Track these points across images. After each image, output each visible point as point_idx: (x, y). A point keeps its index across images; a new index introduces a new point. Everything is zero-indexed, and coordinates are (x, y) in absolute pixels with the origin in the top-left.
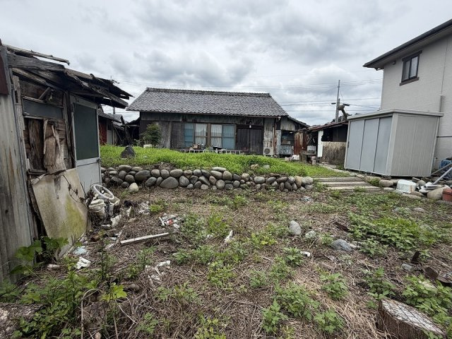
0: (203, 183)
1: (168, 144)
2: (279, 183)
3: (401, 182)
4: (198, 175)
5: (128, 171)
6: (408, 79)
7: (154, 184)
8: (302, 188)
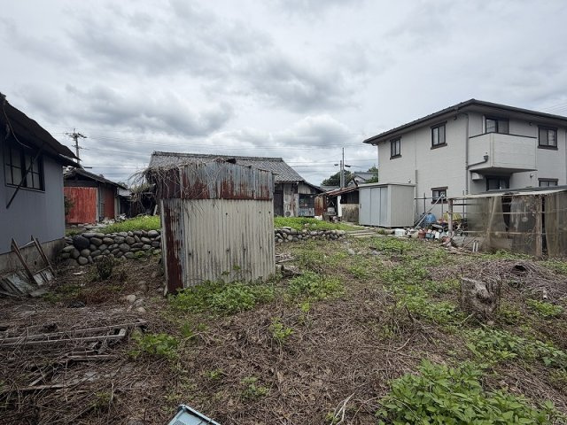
0: (279, 237)
2: (326, 234)
3: (397, 230)
4: (276, 232)
6: (395, 156)
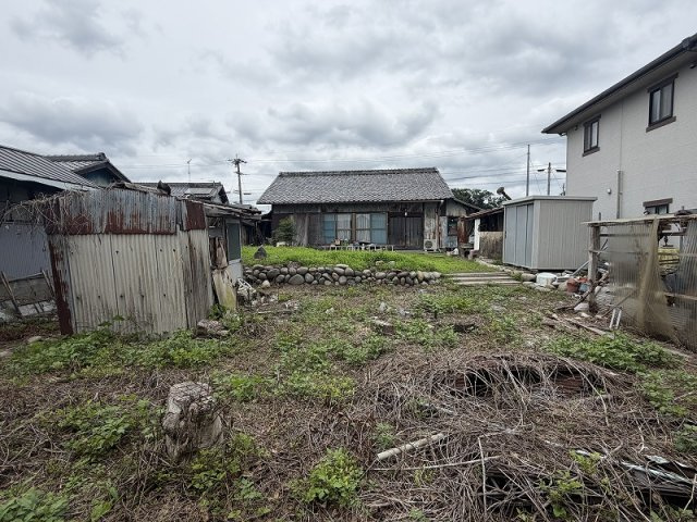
0: (326, 279)
1: (305, 241)
2: (400, 278)
3: (539, 275)
4: (322, 272)
5: (261, 270)
6: (590, 149)
7: (283, 281)
8: (424, 283)
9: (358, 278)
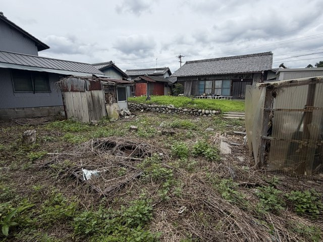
0: (164, 110)
1: (190, 93)
4: (162, 107)
5: (142, 105)
7: (149, 110)
8: (205, 115)
9: (176, 111)
